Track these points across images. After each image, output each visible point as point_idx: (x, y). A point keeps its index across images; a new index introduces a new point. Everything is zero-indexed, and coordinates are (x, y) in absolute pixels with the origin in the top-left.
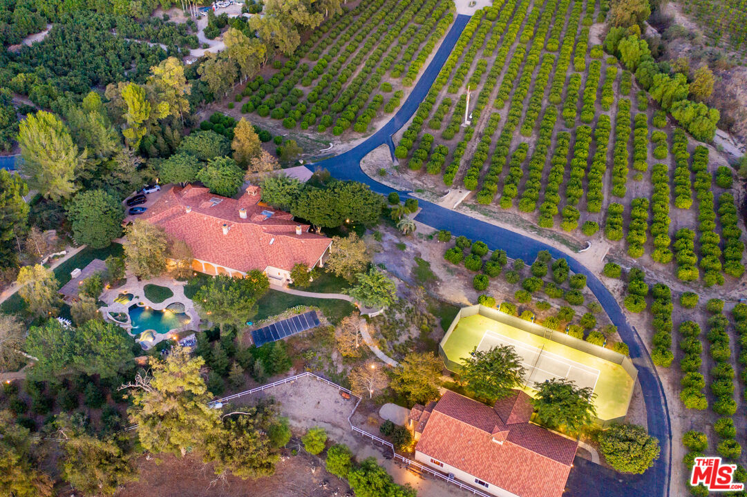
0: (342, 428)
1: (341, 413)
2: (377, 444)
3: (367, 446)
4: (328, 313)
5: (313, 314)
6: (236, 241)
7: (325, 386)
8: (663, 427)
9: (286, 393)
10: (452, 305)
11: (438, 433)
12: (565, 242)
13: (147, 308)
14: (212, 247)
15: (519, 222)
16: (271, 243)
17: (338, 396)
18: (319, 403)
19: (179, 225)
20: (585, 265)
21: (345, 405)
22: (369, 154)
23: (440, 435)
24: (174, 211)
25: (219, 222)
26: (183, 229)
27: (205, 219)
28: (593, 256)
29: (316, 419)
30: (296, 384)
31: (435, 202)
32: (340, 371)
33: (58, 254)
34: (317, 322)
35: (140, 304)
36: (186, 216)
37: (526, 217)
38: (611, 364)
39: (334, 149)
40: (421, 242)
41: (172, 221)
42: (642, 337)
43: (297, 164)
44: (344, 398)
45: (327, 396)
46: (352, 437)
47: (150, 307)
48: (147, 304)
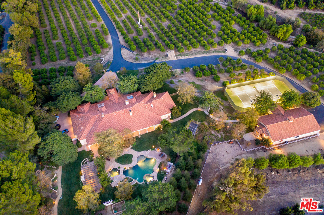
0: (244, 154)
1: (237, 149)
2: (258, 150)
3: (257, 153)
4: (196, 119)
5: (192, 123)
6: (139, 115)
7: (221, 145)
8: (303, 89)
9: (214, 157)
10: (217, 91)
11: (274, 131)
12: (218, 52)
13: (129, 168)
14: (132, 124)
15: (199, 53)
16: (152, 106)
17: (229, 145)
18: (227, 152)
19: (106, 125)
20: (232, 56)
21: (234, 146)
22: (122, 55)
23: (276, 132)
24: (94, 120)
25: (123, 112)
26: (109, 125)
27: (115, 114)
28: (230, 51)
29: (233, 158)
30: (212, 152)
31: (167, 60)
32: (220, 136)
33: (53, 178)
34: (196, 125)
35: (124, 169)
36: (105, 118)
37: (199, 50)
38: (273, 81)
39: (106, 59)
40: (182, 76)
41: (100, 125)
42: (269, 68)
43: (103, 73)
44: (231, 144)
45: (226, 147)
46: (249, 154)
47: (130, 167)
48: (127, 167)
